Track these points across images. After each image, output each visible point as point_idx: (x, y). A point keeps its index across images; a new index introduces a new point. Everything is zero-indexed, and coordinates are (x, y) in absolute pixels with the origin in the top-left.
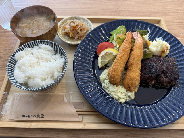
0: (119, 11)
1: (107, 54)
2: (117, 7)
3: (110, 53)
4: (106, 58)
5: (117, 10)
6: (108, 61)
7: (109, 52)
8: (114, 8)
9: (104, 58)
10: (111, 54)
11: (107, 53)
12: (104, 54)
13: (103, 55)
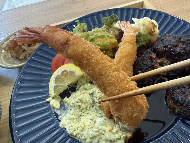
0: (89, 11)
1: (65, 73)
2: (87, 7)
3: (71, 71)
4: (63, 81)
5: (87, 10)
6: (66, 85)
7: (69, 70)
8: (83, 9)
9: (60, 81)
10: (72, 73)
11: (65, 71)
12: (59, 74)
13: (59, 76)
